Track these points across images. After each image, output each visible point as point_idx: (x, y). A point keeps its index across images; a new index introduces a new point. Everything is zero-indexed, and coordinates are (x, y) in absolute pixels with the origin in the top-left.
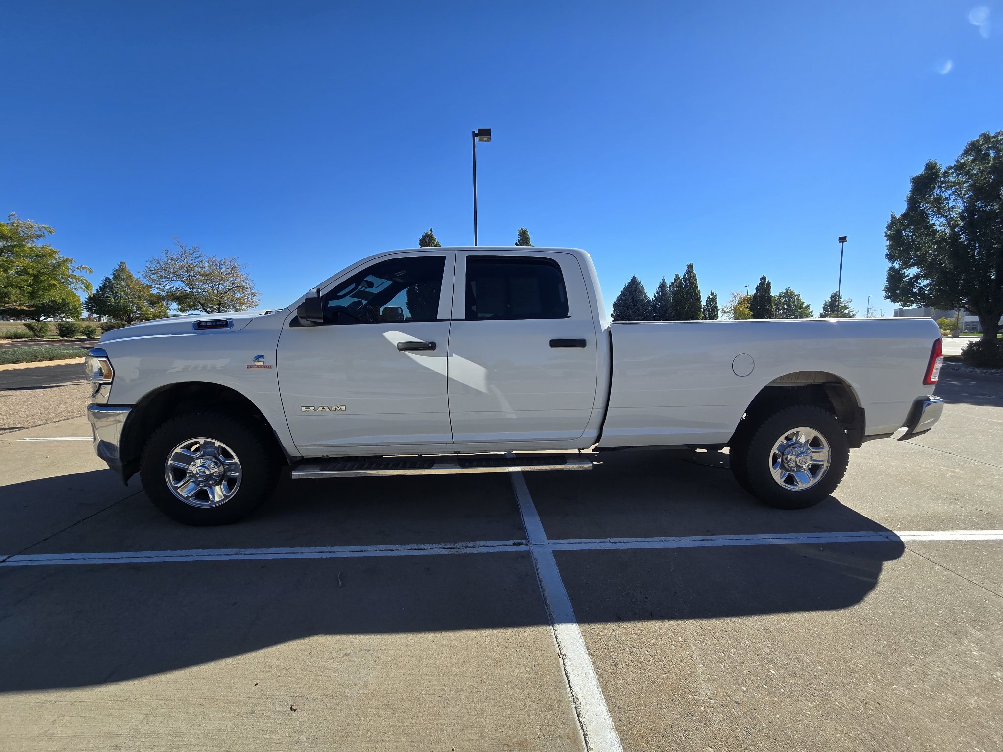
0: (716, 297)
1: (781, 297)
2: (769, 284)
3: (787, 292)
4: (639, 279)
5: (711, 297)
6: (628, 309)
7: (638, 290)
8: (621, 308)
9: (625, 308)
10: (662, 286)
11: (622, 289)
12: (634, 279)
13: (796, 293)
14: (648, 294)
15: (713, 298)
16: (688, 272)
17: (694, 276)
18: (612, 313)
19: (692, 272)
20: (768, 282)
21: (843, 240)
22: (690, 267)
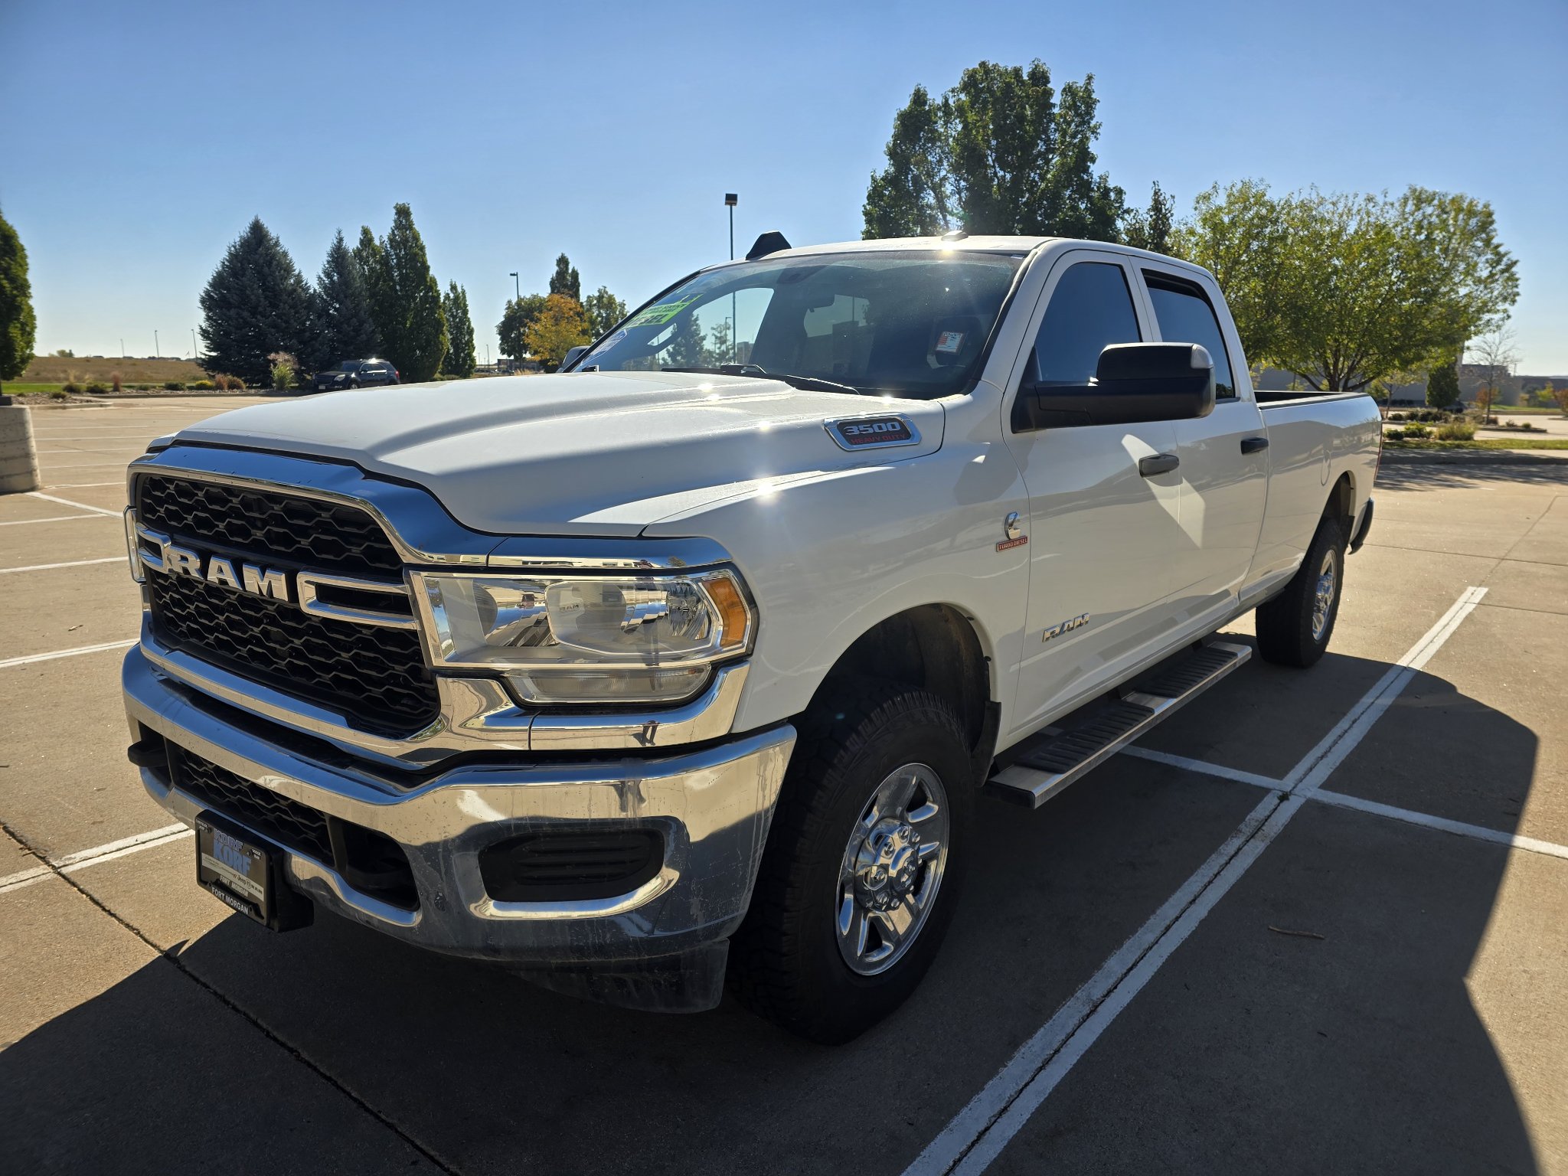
0: (464, 297)
1: (591, 306)
2: (575, 275)
3: (600, 298)
4: (273, 230)
5: (452, 296)
6: (254, 314)
7: (275, 263)
8: (233, 312)
9: (246, 314)
10: (338, 256)
11: (224, 254)
12: (257, 229)
13: (618, 300)
14: (305, 276)
15: (457, 298)
16: (399, 226)
17: (416, 238)
18: (204, 325)
19: (410, 226)
20: (573, 271)
21: (731, 199)
22: (403, 212)
